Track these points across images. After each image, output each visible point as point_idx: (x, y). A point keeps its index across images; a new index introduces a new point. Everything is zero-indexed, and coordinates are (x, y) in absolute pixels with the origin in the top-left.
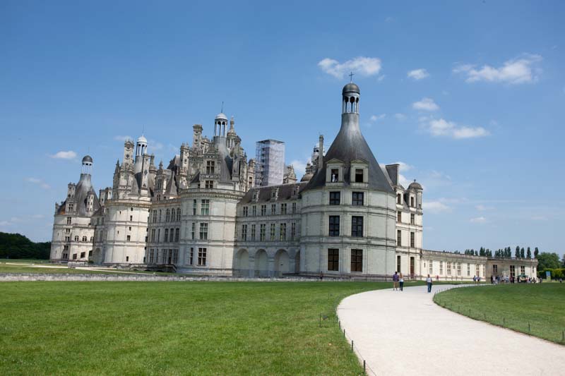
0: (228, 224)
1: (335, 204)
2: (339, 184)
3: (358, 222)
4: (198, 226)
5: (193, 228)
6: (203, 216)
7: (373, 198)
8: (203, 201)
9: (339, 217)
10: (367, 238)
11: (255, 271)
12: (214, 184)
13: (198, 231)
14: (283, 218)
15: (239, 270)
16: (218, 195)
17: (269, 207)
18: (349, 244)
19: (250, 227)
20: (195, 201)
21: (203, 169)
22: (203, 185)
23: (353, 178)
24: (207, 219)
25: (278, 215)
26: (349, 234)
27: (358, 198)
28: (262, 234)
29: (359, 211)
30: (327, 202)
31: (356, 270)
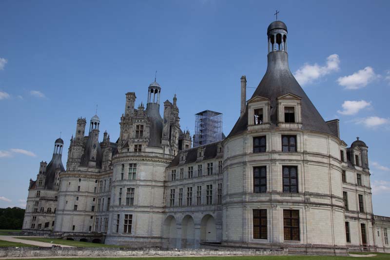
0: (156, 189)
1: (260, 151)
2: (263, 126)
3: (291, 175)
4: (125, 191)
5: (121, 193)
6: (130, 180)
7: (309, 142)
8: (131, 165)
9: (265, 167)
10: (305, 194)
11: (183, 240)
12: (143, 147)
13: (124, 196)
14: (209, 179)
15: (168, 239)
16: (146, 158)
17: (196, 168)
18: (281, 202)
19: (177, 191)
20: (123, 165)
21: (133, 134)
22: (132, 148)
23: (281, 117)
24: (134, 183)
25: (204, 176)
26: (280, 189)
27: (290, 142)
28: (189, 199)
29: (292, 158)
30: (250, 150)
31: (292, 239)
